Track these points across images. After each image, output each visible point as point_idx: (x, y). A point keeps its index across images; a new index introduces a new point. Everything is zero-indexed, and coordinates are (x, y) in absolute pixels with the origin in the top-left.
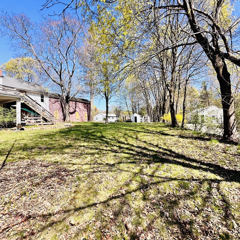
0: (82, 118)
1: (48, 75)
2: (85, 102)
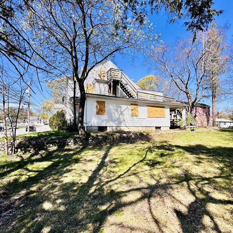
0: (201, 123)
1: (177, 86)
2: (204, 107)
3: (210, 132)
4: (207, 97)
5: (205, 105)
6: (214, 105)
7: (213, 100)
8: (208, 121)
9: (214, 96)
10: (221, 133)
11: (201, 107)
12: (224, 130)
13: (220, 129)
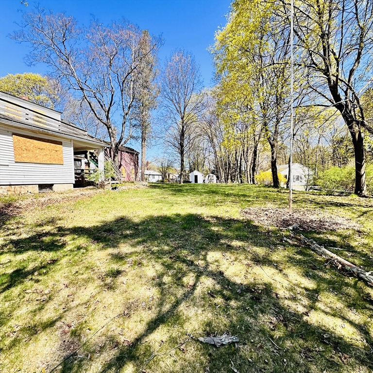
0: (128, 176)
2: (132, 152)
3: (138, 189)
4: (136, 138)
5: (133, 150)
6: (143, 151)
7: (143, 144)
8: (136, 173)
9: (143, 139)
10: (151, 190)
11: (128, 152)
12: (154, 186)
13: (149, 184)
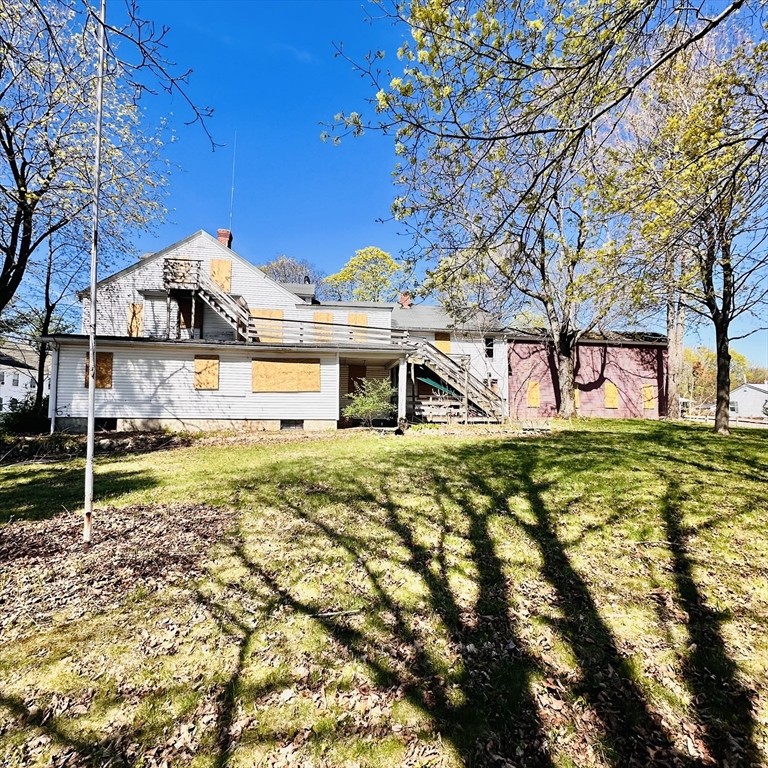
0: (630, 405)
2: (645, 344)
11: (631, 347)
